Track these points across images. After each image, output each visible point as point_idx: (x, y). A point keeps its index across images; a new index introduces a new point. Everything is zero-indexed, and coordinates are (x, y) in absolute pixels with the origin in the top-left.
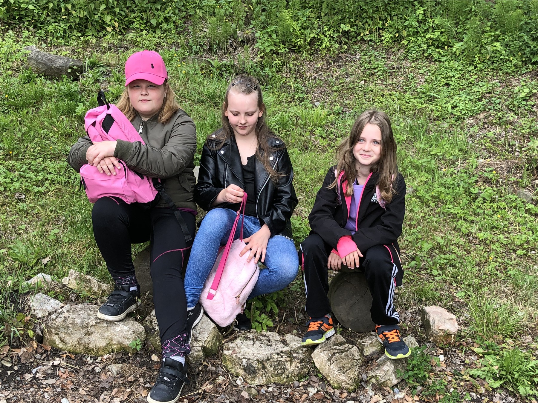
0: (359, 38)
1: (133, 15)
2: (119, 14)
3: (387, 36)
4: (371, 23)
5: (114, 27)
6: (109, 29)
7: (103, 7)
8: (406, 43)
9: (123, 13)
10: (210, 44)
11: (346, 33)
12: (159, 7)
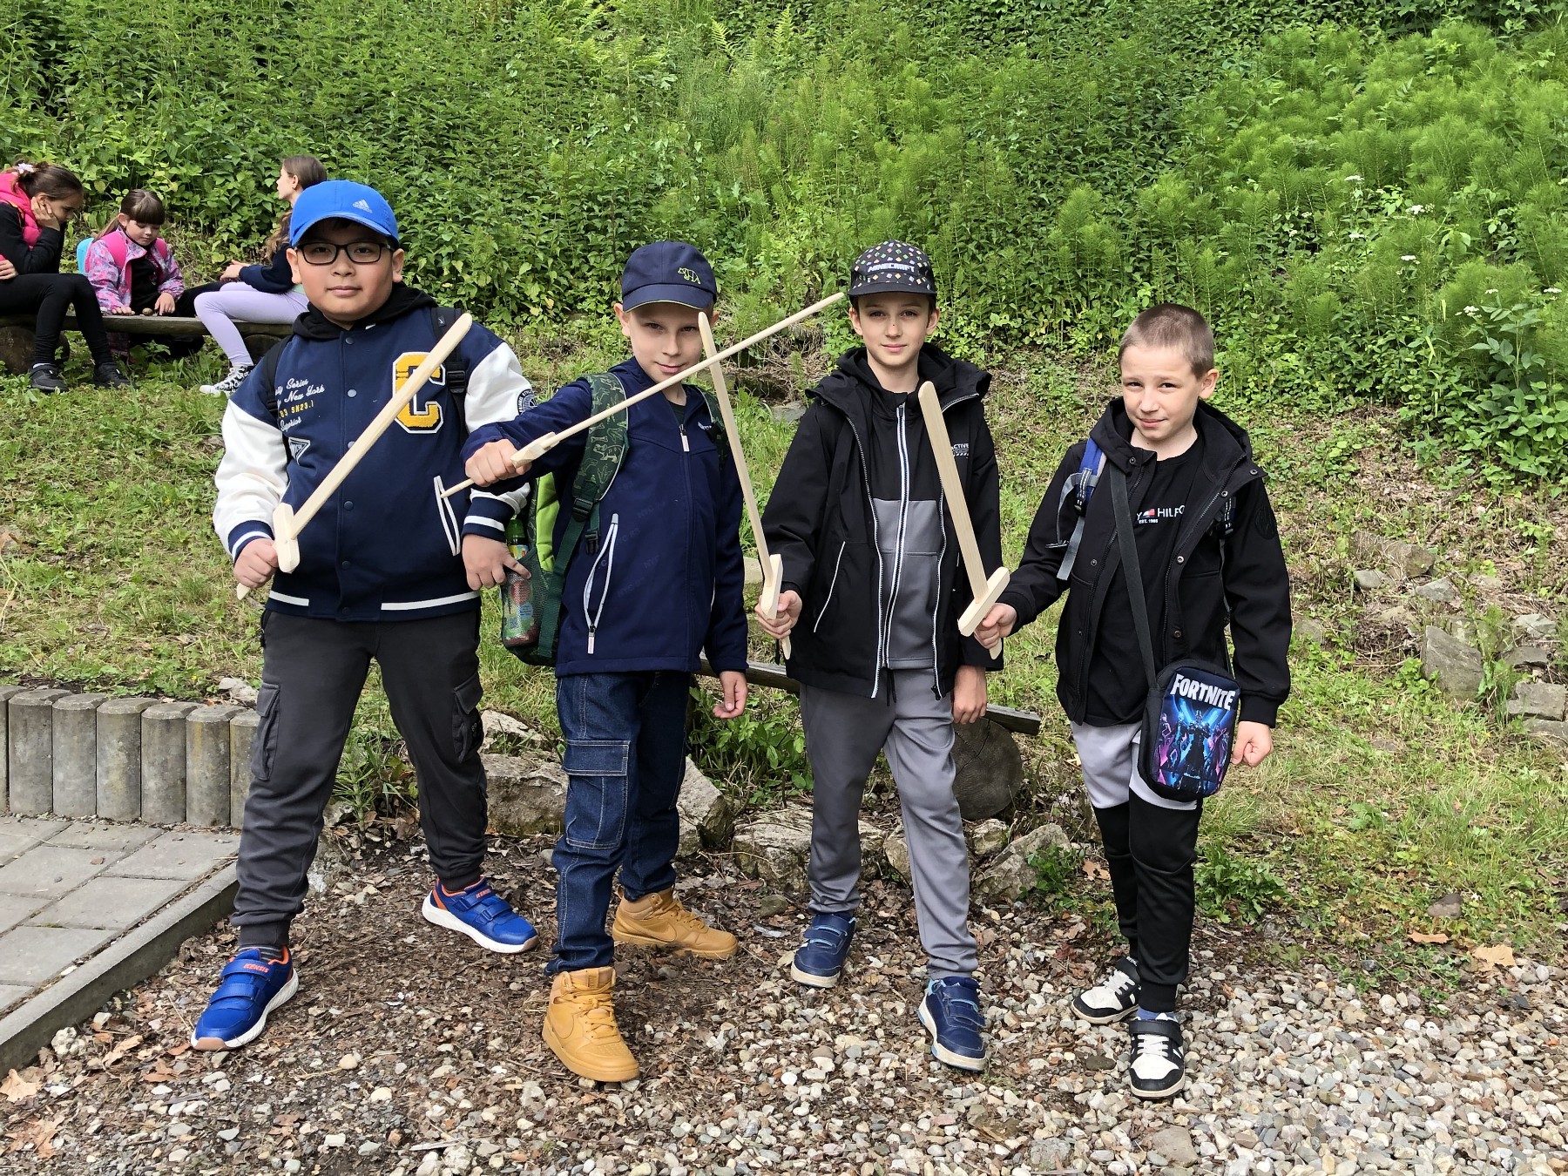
0: (1026, 341)
1: (583, 286)
2: (556, 282)
3: (1079, 337)
4: (1050, 312)
5: (545, 308)
6: (535, 311)
7: (525, 267)
9: (564, 282)
11: (1001, 331)
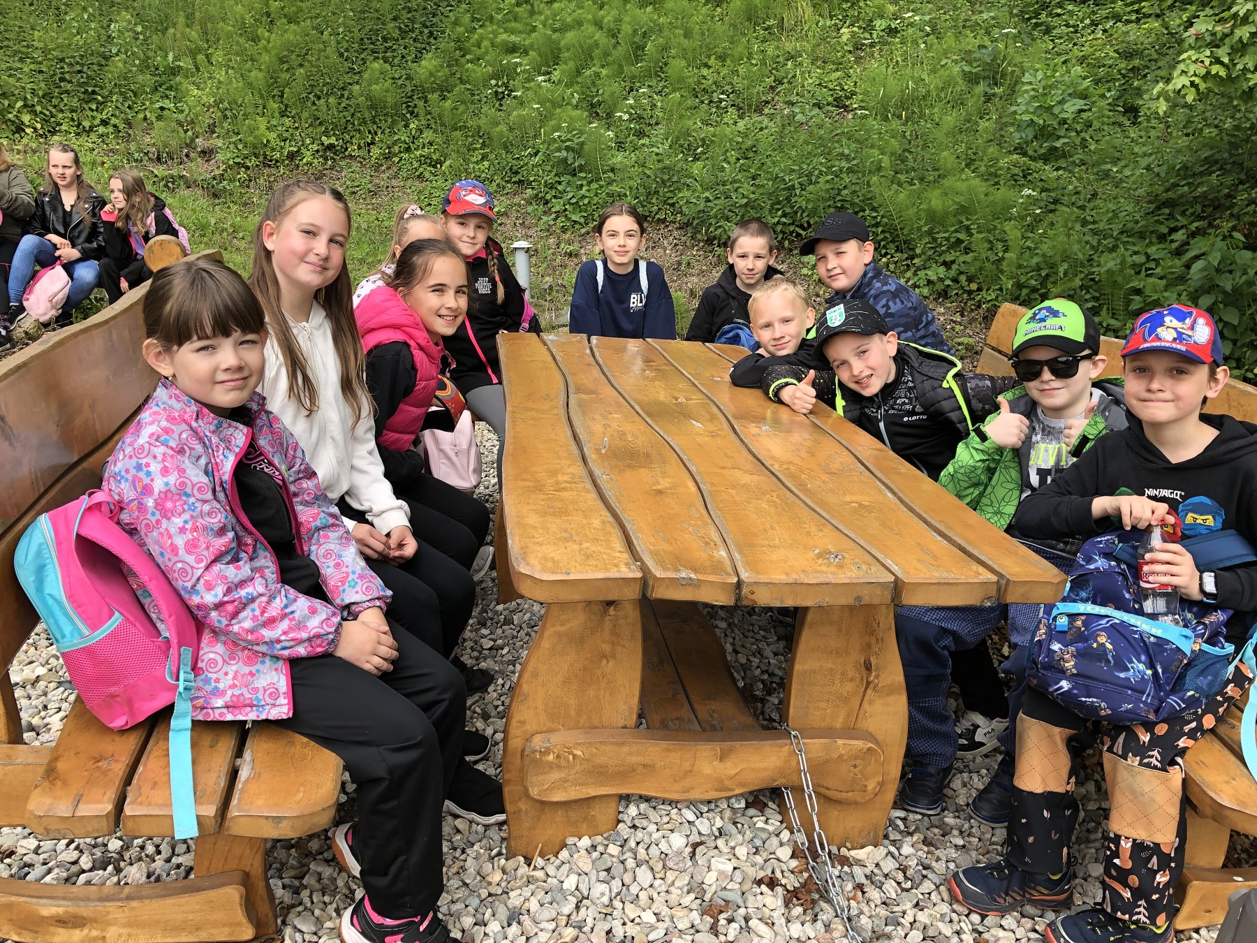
0: (347, 153)
1: (60, 115)
2: (41, 113)
3: (375, 151)
4: (358, 135)
5: (35, 129)
6: (28, 130)
8: (396, 160)
9: (47, 113)
10: (158, 152)
11: (331, 147)
12: (94, 107)
